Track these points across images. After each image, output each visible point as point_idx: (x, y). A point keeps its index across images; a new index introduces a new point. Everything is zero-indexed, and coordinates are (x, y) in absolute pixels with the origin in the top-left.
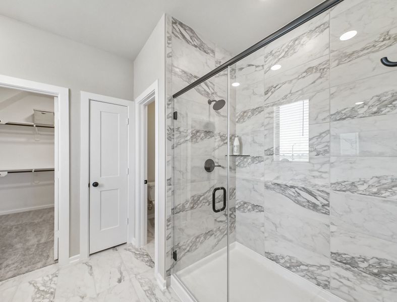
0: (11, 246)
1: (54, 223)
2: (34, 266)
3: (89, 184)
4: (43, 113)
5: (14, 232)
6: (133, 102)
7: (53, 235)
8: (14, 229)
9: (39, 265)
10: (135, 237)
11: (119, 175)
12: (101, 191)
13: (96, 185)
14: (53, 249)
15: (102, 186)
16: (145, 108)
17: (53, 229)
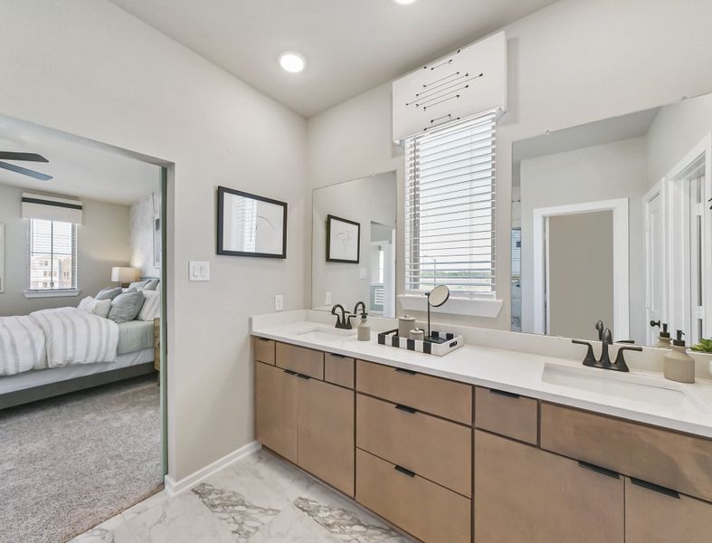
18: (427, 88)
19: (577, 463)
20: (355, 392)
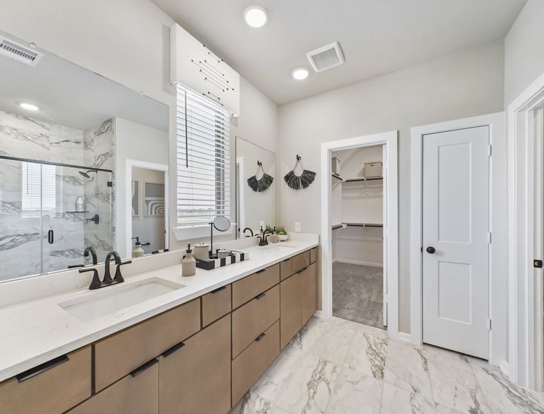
0: (350, 293)
1: (382, 285)
2: (366, 320)
3: (422, 249)
4: (372, 164)
5: (351, 281)
6: (504, 113)
7: (382, 298)
8: (351, 279)
9: (371, 322)
10: (507, 360)
11: (470, 242)
12: (439, 262)
13: (431, 250)
14: (382, 313)
15: (441, 254)
16: (535, 114)
17: (381, 291)
18: (205, 64)
19: (297, 274)
20: (233, 311)
